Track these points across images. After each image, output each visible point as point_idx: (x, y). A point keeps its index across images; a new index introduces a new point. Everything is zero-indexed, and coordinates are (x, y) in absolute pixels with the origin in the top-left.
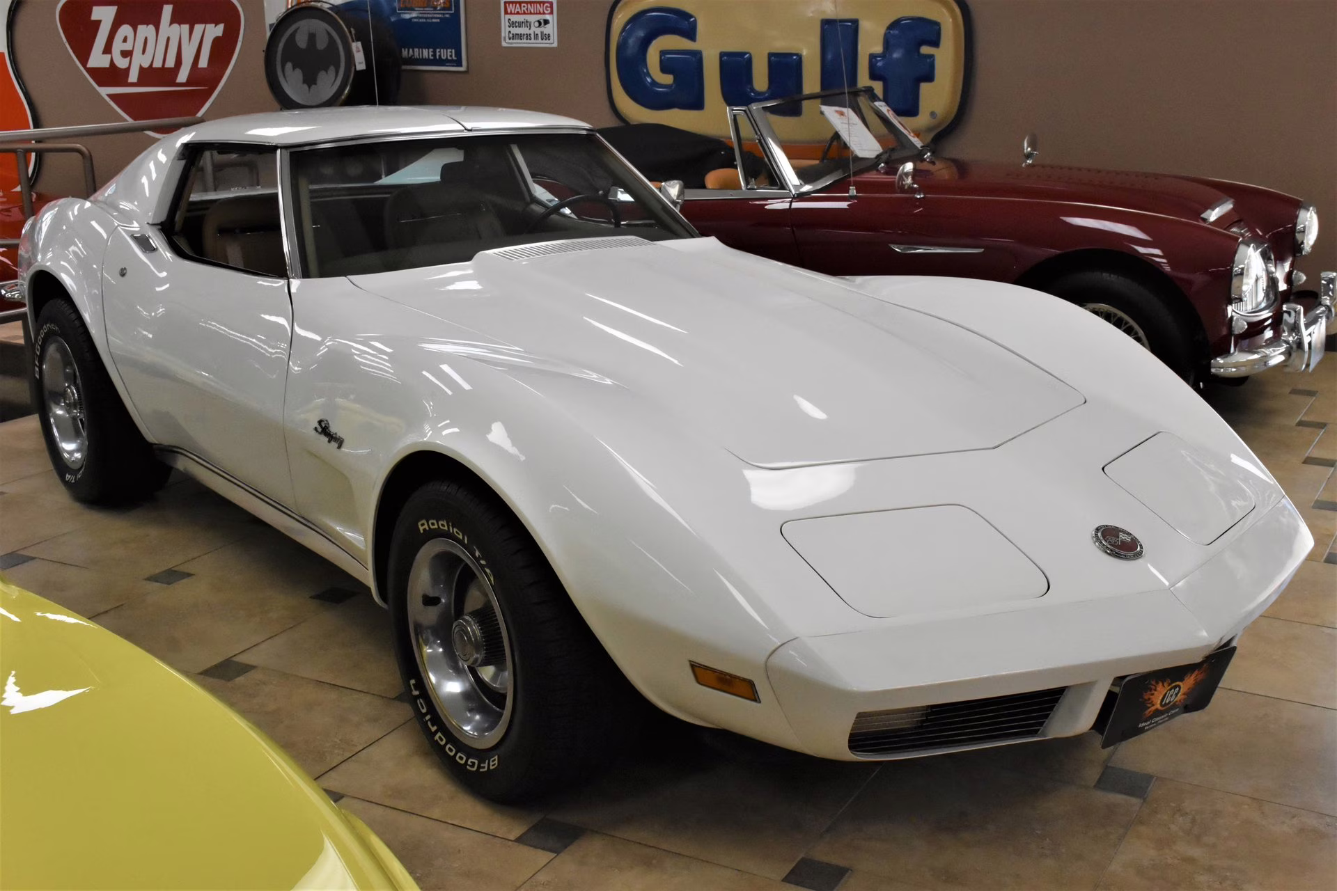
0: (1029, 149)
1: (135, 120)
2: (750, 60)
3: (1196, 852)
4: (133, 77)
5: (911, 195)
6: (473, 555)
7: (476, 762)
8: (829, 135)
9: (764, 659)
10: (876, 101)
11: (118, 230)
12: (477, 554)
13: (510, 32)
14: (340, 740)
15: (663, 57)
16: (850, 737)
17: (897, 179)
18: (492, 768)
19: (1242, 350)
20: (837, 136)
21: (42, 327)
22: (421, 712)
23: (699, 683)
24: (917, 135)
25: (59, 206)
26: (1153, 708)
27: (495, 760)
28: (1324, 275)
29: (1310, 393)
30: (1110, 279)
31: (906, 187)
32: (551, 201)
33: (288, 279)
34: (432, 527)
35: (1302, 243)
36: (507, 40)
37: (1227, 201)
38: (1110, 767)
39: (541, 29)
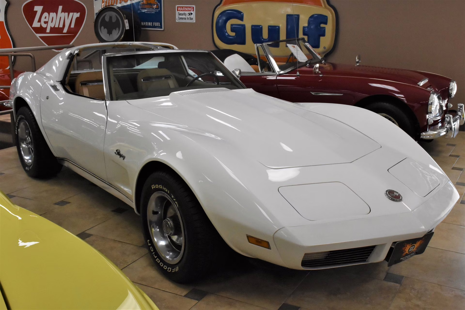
0: (358, 60)
1: (48, 45)
2: (262, 28)
3: (419, 303)
4: (48, 30)
5: (318, 75)
6: (171, 197)
7: (171, 269)
8: (290, 54)
9: (273, 234)
10: (306, 43)
11: (46, 84)
12: (173, 197)
13: (179, 17)
14: (123, 261)
15: (232, 27)
16: (302, 262)
17: (313, 70)
18: (176, 271)
19: (431, 130)
20: (292, 54)
21: (18, 116)
22: (151, 251)
23: (249, 242)
24: (319, 54)
25: (25, 75)
26: (406, 253)
27: (177, 268)
28: (459, 105)
29: (454, 145)
30: (387, 105)
31: (316, 72)
32: (194, 75)
33: (106, 101)
34: (157, 187)
35: (451, 94)
36: (178, 20)
37: (426, 79)
38: (389, 273)
39: (190, 16)
